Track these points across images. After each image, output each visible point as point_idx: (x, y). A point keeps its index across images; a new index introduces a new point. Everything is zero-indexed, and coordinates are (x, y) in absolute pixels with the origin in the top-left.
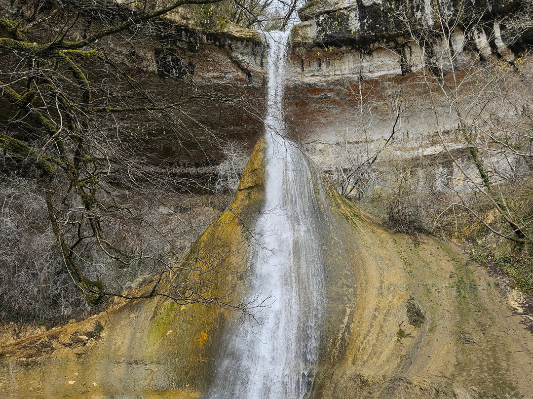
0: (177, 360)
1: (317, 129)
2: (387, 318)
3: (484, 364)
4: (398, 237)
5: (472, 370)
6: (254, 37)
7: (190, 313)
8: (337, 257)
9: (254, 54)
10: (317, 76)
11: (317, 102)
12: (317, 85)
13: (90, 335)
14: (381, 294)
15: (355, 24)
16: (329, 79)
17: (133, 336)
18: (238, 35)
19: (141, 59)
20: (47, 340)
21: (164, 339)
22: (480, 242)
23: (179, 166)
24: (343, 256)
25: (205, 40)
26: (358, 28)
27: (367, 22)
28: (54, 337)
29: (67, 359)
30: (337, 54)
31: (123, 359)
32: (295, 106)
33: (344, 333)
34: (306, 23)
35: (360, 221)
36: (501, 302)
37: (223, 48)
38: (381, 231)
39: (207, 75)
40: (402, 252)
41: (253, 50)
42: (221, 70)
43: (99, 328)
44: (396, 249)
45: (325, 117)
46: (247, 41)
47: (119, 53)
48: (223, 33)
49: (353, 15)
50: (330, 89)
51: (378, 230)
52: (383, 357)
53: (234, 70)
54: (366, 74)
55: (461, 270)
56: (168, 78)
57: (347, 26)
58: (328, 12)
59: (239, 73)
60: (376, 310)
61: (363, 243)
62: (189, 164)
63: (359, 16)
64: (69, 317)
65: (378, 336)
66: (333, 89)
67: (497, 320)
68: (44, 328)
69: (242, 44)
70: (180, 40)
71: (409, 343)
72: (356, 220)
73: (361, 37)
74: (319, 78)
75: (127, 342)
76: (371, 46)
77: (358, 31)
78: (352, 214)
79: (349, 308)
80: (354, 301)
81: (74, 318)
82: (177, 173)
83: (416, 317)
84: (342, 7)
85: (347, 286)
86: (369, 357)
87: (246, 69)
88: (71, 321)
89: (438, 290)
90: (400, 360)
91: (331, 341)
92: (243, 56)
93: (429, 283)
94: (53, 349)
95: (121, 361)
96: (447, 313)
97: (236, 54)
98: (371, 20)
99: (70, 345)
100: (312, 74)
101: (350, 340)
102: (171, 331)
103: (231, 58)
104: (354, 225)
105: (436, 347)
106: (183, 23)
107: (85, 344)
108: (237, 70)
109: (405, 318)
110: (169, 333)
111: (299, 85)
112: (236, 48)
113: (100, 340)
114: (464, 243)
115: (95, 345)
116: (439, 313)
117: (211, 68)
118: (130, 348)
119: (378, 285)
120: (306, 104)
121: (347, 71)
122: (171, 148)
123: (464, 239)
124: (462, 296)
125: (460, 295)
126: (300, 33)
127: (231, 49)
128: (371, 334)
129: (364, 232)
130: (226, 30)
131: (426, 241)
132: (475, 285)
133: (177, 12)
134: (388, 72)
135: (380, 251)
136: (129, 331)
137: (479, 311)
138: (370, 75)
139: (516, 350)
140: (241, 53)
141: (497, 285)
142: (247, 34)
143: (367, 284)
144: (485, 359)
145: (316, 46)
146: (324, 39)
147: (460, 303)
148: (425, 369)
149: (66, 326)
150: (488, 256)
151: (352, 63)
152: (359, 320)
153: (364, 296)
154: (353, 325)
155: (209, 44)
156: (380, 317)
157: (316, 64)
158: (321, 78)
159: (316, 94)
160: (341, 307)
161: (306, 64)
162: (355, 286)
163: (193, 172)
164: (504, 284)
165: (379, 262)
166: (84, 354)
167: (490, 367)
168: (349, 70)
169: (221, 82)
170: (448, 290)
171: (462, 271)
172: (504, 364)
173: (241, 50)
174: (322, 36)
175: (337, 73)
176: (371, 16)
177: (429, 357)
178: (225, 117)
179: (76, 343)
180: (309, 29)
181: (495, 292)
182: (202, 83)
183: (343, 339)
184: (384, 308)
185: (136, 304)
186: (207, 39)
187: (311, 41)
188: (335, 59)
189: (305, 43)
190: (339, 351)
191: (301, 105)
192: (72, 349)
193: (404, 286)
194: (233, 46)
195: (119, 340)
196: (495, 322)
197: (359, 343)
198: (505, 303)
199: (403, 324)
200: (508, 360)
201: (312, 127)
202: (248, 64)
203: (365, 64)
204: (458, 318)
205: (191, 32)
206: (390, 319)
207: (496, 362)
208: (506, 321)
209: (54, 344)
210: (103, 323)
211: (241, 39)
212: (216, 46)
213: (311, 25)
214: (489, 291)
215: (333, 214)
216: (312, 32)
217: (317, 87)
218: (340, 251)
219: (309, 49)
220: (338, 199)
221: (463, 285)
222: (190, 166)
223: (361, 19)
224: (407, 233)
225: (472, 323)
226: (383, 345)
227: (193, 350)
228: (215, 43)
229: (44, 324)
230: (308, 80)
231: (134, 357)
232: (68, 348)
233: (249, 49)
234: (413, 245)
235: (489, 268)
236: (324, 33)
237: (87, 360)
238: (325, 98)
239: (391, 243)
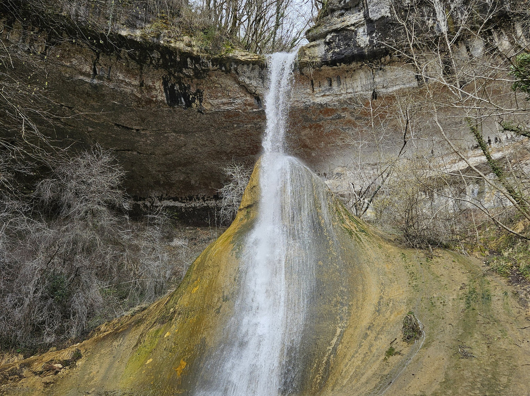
0: (152, 391)
1: (334, 153)
2: (379, 336)
3: (478, 380)
4: (408, 252)
5: (461, 387)
6: (260, 59)
7: (173, 340)
8: (333, 272)
9: (261, 78)
10: (328, 95)
11: (332, 124)
12: (329, 105)
13: (66, 363)
14: (378, 311)
15: (363, 39)
16: (341, 97)
17: (111, 365)
18: (243, 58)
19: (150, 89)
20: (18, 368)
21: (142, 370)
22: (506, 254)
23: (199, 200)
24: (340, 272)
25: (211, 66)
26: (367, 42)
27: (376, 35)
28: (28, 365)
29: (33, 388)
30: (347, 71)
31: (93, 389)
32: (309, 130)
33: (330, 355)
34: (313, 43)
35: (366, 236)
36: (519, 312)
37: (230, 73)
38: (390, 246)
39: (215, 102)
40: (411, 266)
41: (260, 73)
42: (229, 96)
43: (77, 356)
44: (404, 263)
45: (341, 139)
46: (253, 64)
47: (127, 84)
48: (228, 58)
49: (361, 30)
50: (343, 109)
51: (387, 246)
52: (363, 379)
53: (243, 95)
54: (380, 90)
55: (475, 282)
56: (177, 107)
57: (355, 43)
58: (336, 31)
59: (248, 98)
60: (369, 328)
61: (366, 258)
62: (208, 197)
63: (368, 31)
64: (50, 345)
65: (365, 357)
66: (346, 108)
67: (510, 332)
68: (21, 356)
69: (248, 68)
70: (187, 68)
71: (396, 361)
72: (362, 236)
73: (371, 52)
74: (330, 98)
75: (102, 371)
76: (383, 59)
77: (367, 46)
78: (357, 229)
79: (340, 327)
80: (347, 320)
81: (54, 346)
82: (197, 207)
83: (412, 332)
84: (349, 23)
85: (341, 303)
86: (349, 380)
87: (254, 93)
88: (51, 349)
89: (444, 302)
90: (380, 380)
91: (315, 366)
92: (251, 80)
93: (435, 295)
94: (21, 377)
95: (90, 392)
96: (448, 326)
97: (243, 79)
98: (380, 34)
99: (41, 373)
100: (322, 94)
101: (334, 363)
102: (151, 360)
103: (239, 83)
104: (358, 240)
105: (424, 364)
106: (187, 50)
107: (57, 372)
108: (245, 94)
109: (400, 335)
110: (148, 362)
111: (309, 106)
112: (242, 72)
113: (74, 369)
114: (487, 256)
115: (67, 374)
116: (440, 327)
117: (219, 95)
118: (105, 378)
119: (376, 301)
120: (320, 126)
121: (359, 89)
122: (190, 181)
123: (487, 253)
124: (471, 308)
125: (468, 307)
126: (307, 52)
127: (238, 74)
128: (357, 355)
129: (368, 247)
130: (231, 55)
131: (440, 255)
132: (489, 295)
133: (181, 41)
134: (403, 86)
135: (385, 266)
136: (107, 360)
137: (488, 323)
138: (384, 90)
139: (524, 364)
140: (248, 78)
141: (516, 294)
142: (252, 57)
143: (364, 301)
144: (481, 375)
145: (324, 64)
146: (332, 56)
147: (467, 316)
148: (404, 389)
149: (44, 355)
150: (513, 266)
151: (364, 79)
152: (348, 341)
153: (359, 315)
154: (340, 346)
155: (214, 70)
156: (372, 335)
157: (326, 84)
158: (332, 97)
159: (329, 115)
160: (331, 327)
161: (316, 84)
162: (350, 303)
163: (212, 205)
164: (525, 292)
165: (381, 277)
166: (53, 383)
167: (486, 383)
168: (362, 86)
169: (230, 108)
170: (456, 303)
171: (477, 282)
172: (504, 380)
173: (248, 74)
174: (330, 54)
175: (349, 91)
176: (380, 30)
177: (413, 375)
178: (239, 145)
179: (48, 371)
180: (316, 49)
181: (513, 302)
182: (212, 110)
183: (328, 362)
184: (378, 325)
185: (121, 332)
186: (213, 65)
187: (319, 60)
188: (346, 78)
189: (313, 63)
190: (322, 377)
191: (315, 128)
192: (42, 378)
193: (405, 301)
194: (239, 70)
195: (95, 369)
196: (506, 335)
197: (342, 366)
198: (525, 314)
199: (395, 342)
200: (511, 375)
201: (328, 151)
202: (256, 87)
203: (377, 80)
204: (461, 331)
205: (196, 59)
206: (382, 337)
207: (494, 378)
208: (521, 333)
209: (25, 372)
210: (82, 351)
211: (246, 63)
212: (223, 71)
213: (319, 45)
214: (505, 301)
215: (335, 228)
216: (320, 51)
217: (329, 107)
218: (338, 267)
219: (317, 68)
220: (343, 215)
221: (474, 296)
222: (209, 199)
223: (370, 33)
224: (420, 248)
225: (476, 336)
226: (368, 365)
227: (169, 380)
228: (221, 68)
229: (21, 352)
230: (319, 100)
231: (106, 387)
232: (37, 377)
233: (256, 73)
234: (425, 260)
235: (510, 278)
236: (332, 51)
237: (54, 389)
238: (338, 119)
239: (399, 257)
